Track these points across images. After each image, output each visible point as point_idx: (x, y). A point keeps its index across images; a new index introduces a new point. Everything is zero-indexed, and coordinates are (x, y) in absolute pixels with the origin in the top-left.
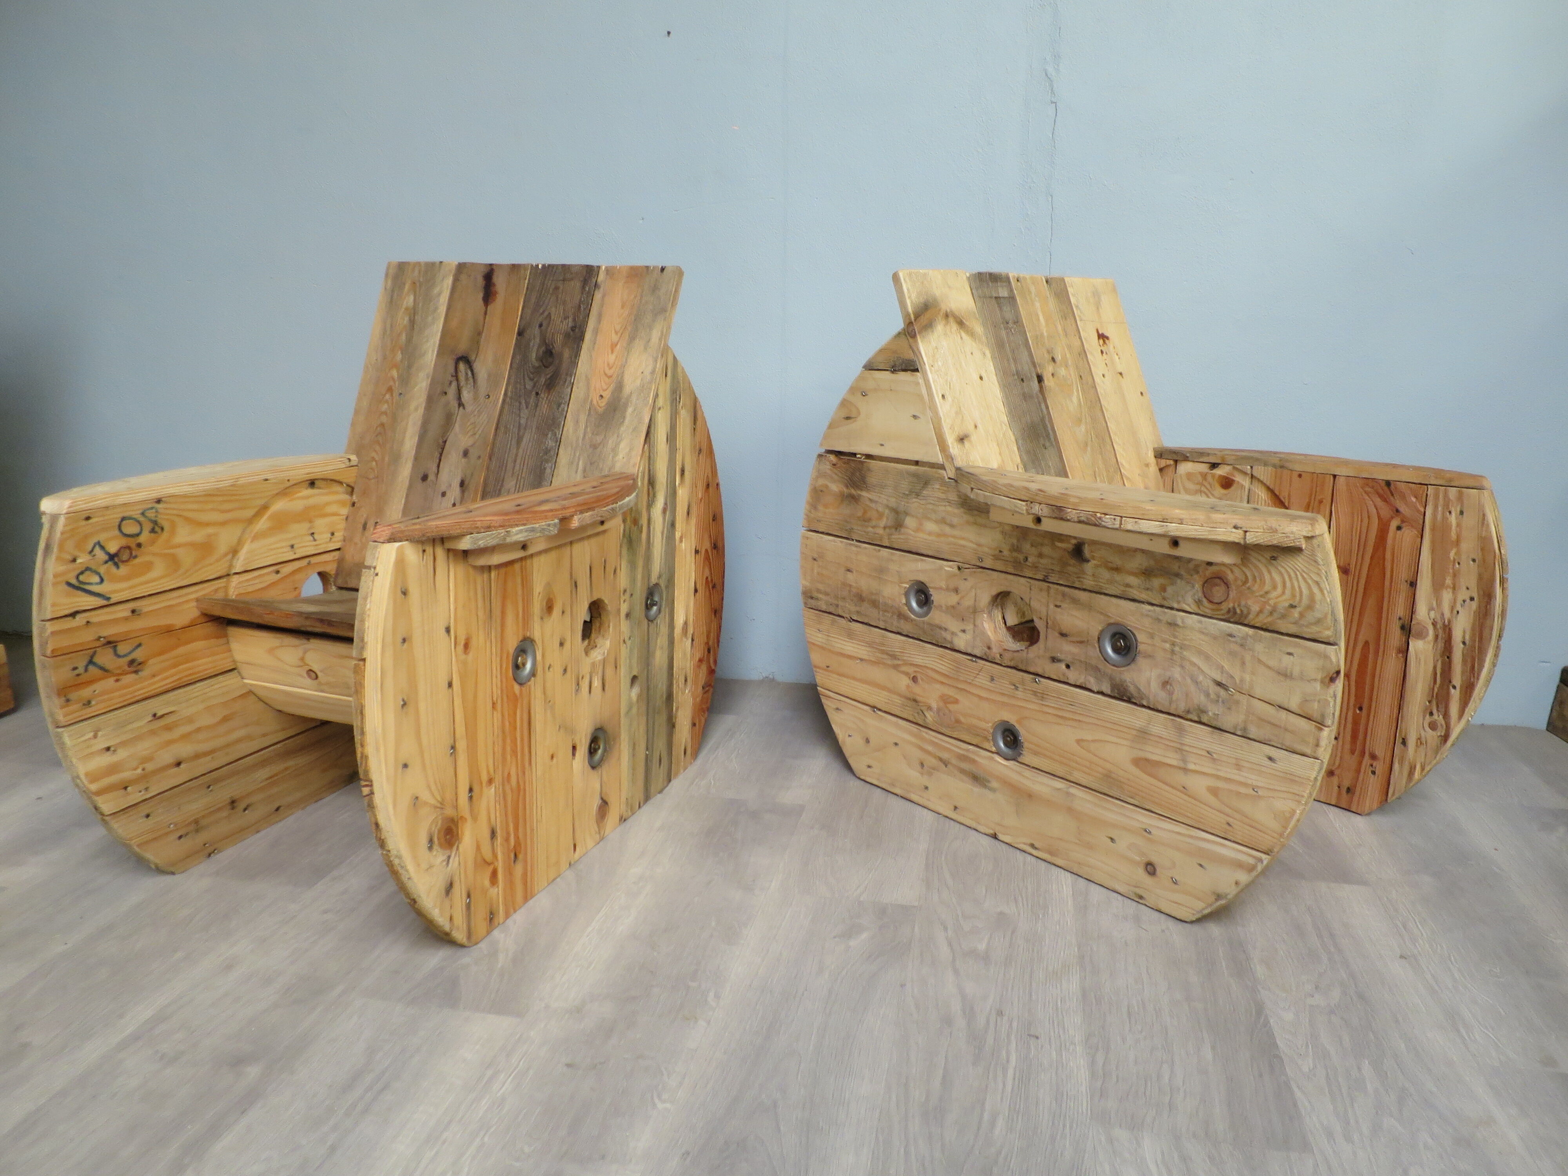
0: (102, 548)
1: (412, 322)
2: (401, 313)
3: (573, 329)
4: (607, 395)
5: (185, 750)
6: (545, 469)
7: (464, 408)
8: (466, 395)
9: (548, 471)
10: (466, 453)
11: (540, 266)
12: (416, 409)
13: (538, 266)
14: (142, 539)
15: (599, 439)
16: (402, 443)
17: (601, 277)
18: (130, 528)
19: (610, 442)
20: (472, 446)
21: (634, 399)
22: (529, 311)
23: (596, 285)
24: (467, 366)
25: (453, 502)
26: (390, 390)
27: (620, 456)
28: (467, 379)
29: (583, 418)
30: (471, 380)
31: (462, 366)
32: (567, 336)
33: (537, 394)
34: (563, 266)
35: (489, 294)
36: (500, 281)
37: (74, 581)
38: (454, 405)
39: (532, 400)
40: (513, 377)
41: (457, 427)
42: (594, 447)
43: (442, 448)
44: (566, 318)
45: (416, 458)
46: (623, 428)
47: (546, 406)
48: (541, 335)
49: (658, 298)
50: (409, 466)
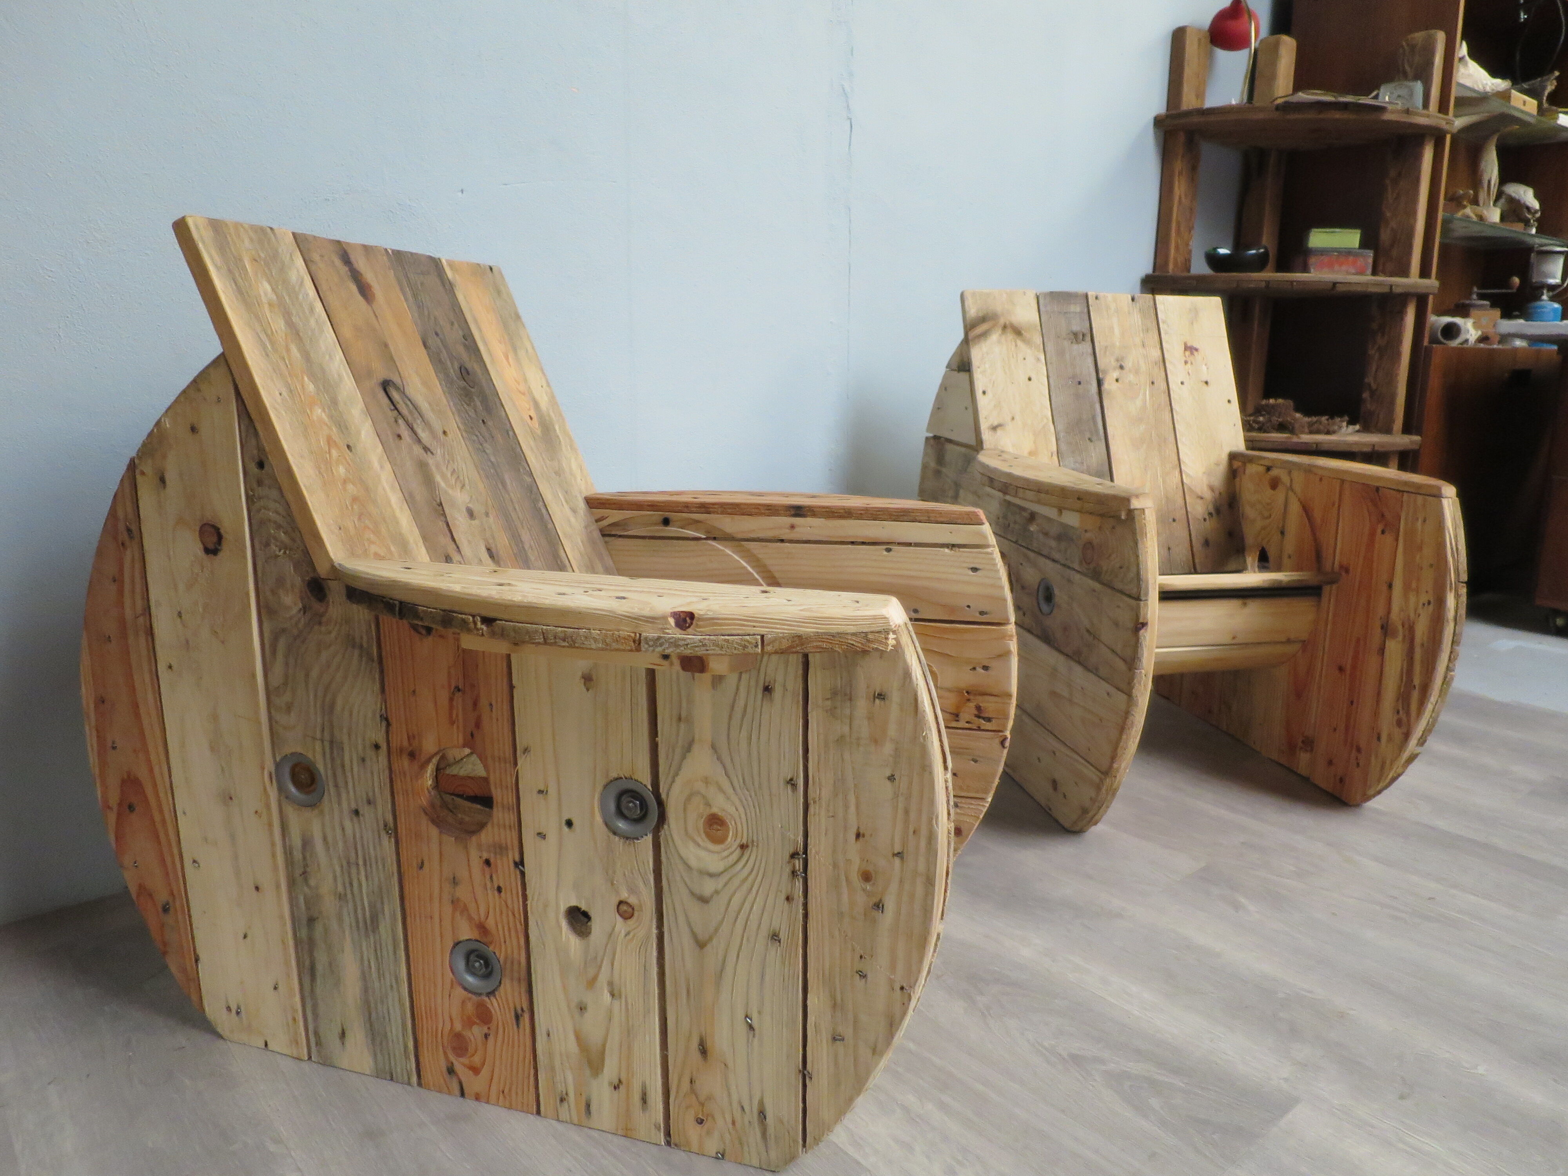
2: (268, 313)
3: (464, 335)
4: (533, 414)
6: (540, 509)
7: (432, 453)
8: (423, 435)
9: (544, 511)
10: (470, 513)
11: (390, 252)
12: (381, 465)
13: (387, 250)
15: (556, 464)
16: (395, 519)
17: (449, 273)
19: (564, 465)
20: (470, 502)
21: (552, 415)
22: (416, 314)
23: (451, 284)
24: (401, 394)
27: (579, 480)
28: (410, 413)
29: (534, 443)
30: (415, 414)
31: (395, 396)
32: (467, 348)
33: (483, 422)
34: (412, 254)
35: (362, 287)
36: (363, 268)
38: (417, 450)
39: (484, 430)
40: (452, 404)
41: (441, 482)
42: (558, 474)
43: (442, 514)
44: (452, 324)
45: (424, 538)
46: (564, 449)
47: (499, 435)
48: (445, 346)
49: (506, 302)
50: (423, 549)
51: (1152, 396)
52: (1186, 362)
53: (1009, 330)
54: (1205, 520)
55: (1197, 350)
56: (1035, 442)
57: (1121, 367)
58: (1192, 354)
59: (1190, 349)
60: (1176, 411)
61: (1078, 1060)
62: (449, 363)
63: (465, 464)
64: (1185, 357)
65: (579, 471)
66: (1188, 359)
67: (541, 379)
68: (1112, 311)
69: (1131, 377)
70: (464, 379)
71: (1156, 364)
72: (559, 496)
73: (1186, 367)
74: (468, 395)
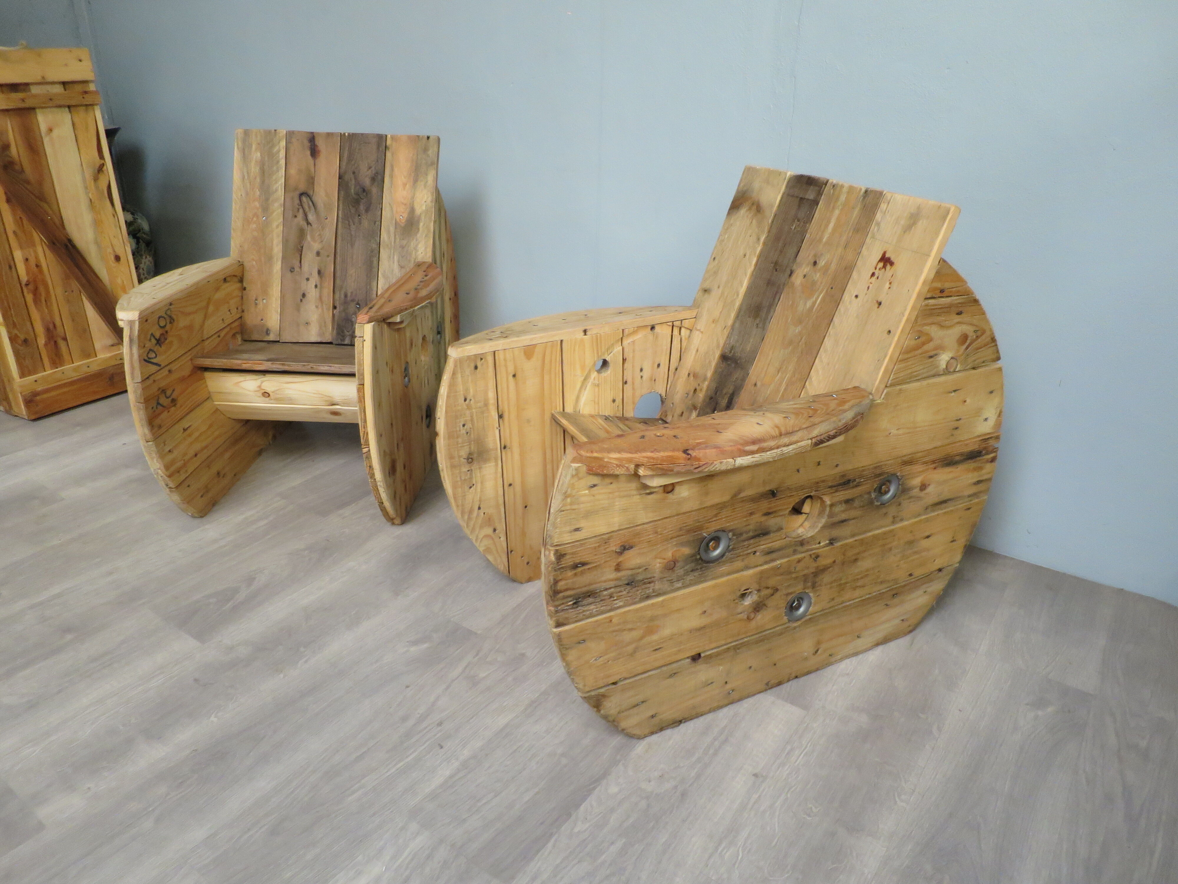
0: (154, 337)
1: (263, 171)
2: (253, 164)
3: (377, 174)
4: (406, 215)
5: (197, 446)
6: (373, 261)
7: (311, 225)
8: (311, 217)
9: (375, 262)
10: (318, 254)
11: (347, 134)
12: (277, 227)
13: (344, 134)
14: (168, 327)
15: (404, 242)
16: (271, 249)
17: (389, 142)
18: (162, 323)
19: (412, 244)
20: (321, 249)
21: (423, 217)
22: (344, 163)
23: (386, 147)
24: (308, 199)
25: (315, 284)
26: (255, 215)
27: (420, 252)
28: (309, 207)
29: (392, 229)
30: (313, 208)
31: (304, 199)
32: (373, 179)
33: (359, 215)
34: (362, 134)
35: (314, 152)
36: (321, 144)
37: (146, 358)
38: (303, 224)
39: (356, 220)
40: (341, 205)
41: (309, 238)
42: (403, 247)
43: (300, 251)
44: (370, 168)
45: (284, 258)
46: (418, 235)
47: (367, 223)
48: (356, 179)
49: (428, 156)
50: (280, 263)
51: (824, 299)
52: (873, 274)
53: (754, 207)
55: (892, 264)
56: (721, 312)
57: (815, 264)
58: (884, 267)
59: (886, 261)
60: (834, 324)
61: (250, 580)
62: (353, 187)
63: (329, 234)
64: (876, 268)
65: (423, 248)
66: (877, 272)
67: (428, 198)
68: (839, 203)
69: (817, 276)
70: (359, 195)
71: (845, 269)
72: (394, 258)
73: (870, 281)
74: (356, 202)
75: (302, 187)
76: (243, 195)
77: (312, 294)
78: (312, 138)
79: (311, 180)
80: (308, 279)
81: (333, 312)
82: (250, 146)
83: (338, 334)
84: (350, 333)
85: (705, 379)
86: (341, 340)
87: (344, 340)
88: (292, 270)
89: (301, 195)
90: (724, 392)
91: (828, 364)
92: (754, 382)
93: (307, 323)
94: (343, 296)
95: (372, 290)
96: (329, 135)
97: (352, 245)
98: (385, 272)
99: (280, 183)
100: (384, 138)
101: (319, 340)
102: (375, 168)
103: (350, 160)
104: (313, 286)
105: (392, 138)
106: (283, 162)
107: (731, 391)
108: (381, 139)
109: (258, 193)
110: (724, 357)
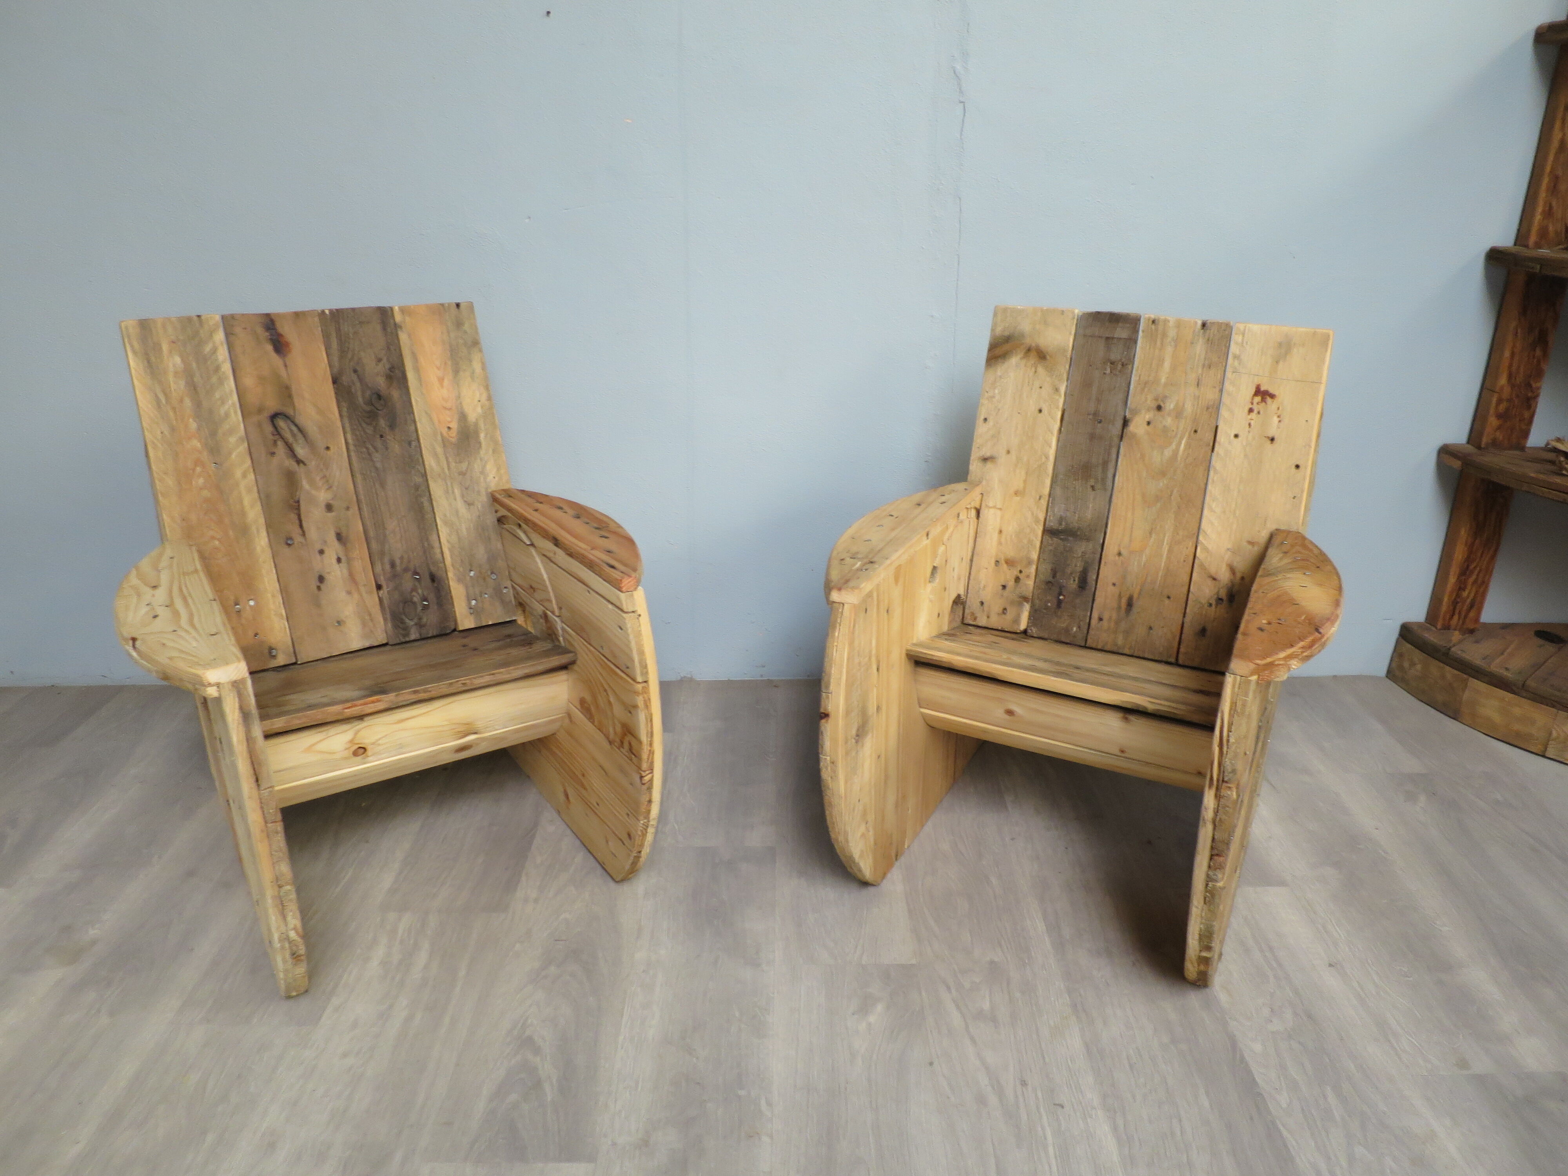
1: (193, 387)
2: (171, 378)
3: (392, 369)
4: (454, 425)
6: (422, 503)
7: (305, 464)
8: (301, 451)
9: (426, 504)
10: (329, 508)
11: (327, 312)
12: (244, 476)
13: (323, 312)
15: (464, 466)
16: (243, 514)
17: (398, 318)
19: (476, 466)
20: (333, 499)
21: (481, 425)
22: (335, 359)
23: (396, 326)
24: (289, 422)
25: (336, 557)
26: (198, 462)
27: (491, 477)
28: (294, 435)
29: (439, 450)
30: (299, 435)
31: (281, 423)
32: (389, 378)
33: (381, 436)
34: (353, 310)
35: (280, 345)
36: (288, 331)
38: (290, 463)
39: (379, 443)
40: (347, 425)
41: (305, 485)
42: (463, 474)
43: (296, 507)
44: (380, 360)
45: (269, 526)
46: (482, 452)
47: (397, 446)
48: (361, 379)
49: (465, 332)
50: (264, 534)
51: (1188, 446)
52: (1251, 410)
53: (1033, 354)
54: (1210, 605)
55: (1272, 396)
56: (1025, 481)
57: (1159, 408)
58: (1263, 400)
59: (1262, 394)
60: (1215, 470)
61: (527, 1042)
62: (359, 393)
63: (340, 472)
64: (1252, 404)
65: (495, 470)
66: (1255, 407)
67: (481, 394)
68: (1169, 339)
69: (1169, 421)
70: (372, 405)
71: (1208, 408)
72: (453, 492)
73: (1249, 417)
74: (372, 416)
75: (272, 404)
76: (166, 433)
77: (336, 574)
78: (269, 323)
79: (286, 392)
80: (321, 552)
81: (378, 593)
82: (157, 348)
83: (395, 627)
84: (416, 620)
85: (1030, 563)
86: (404, 636)
87: (407, 635)
88: (289, 542)
89: (274, 417)
90: (1069, 570)
91: (1224, 512)
92: (1116, 551)
93: (338, 622)
94: (388, 567)
95: (433, 548)
96: (298, 316)
97: (383, 485)
98: (445, 516)
99: (230, 402)
100: (390, 313)
101: (367, 644)
102: (388, 360)
103: (343, 352)
104: (334, 561)
105: (403, 310)
106: (227, 368)
107: (1079, 569)
108: (384, 314)
109: (193, 425)
110: (1049, 532)
